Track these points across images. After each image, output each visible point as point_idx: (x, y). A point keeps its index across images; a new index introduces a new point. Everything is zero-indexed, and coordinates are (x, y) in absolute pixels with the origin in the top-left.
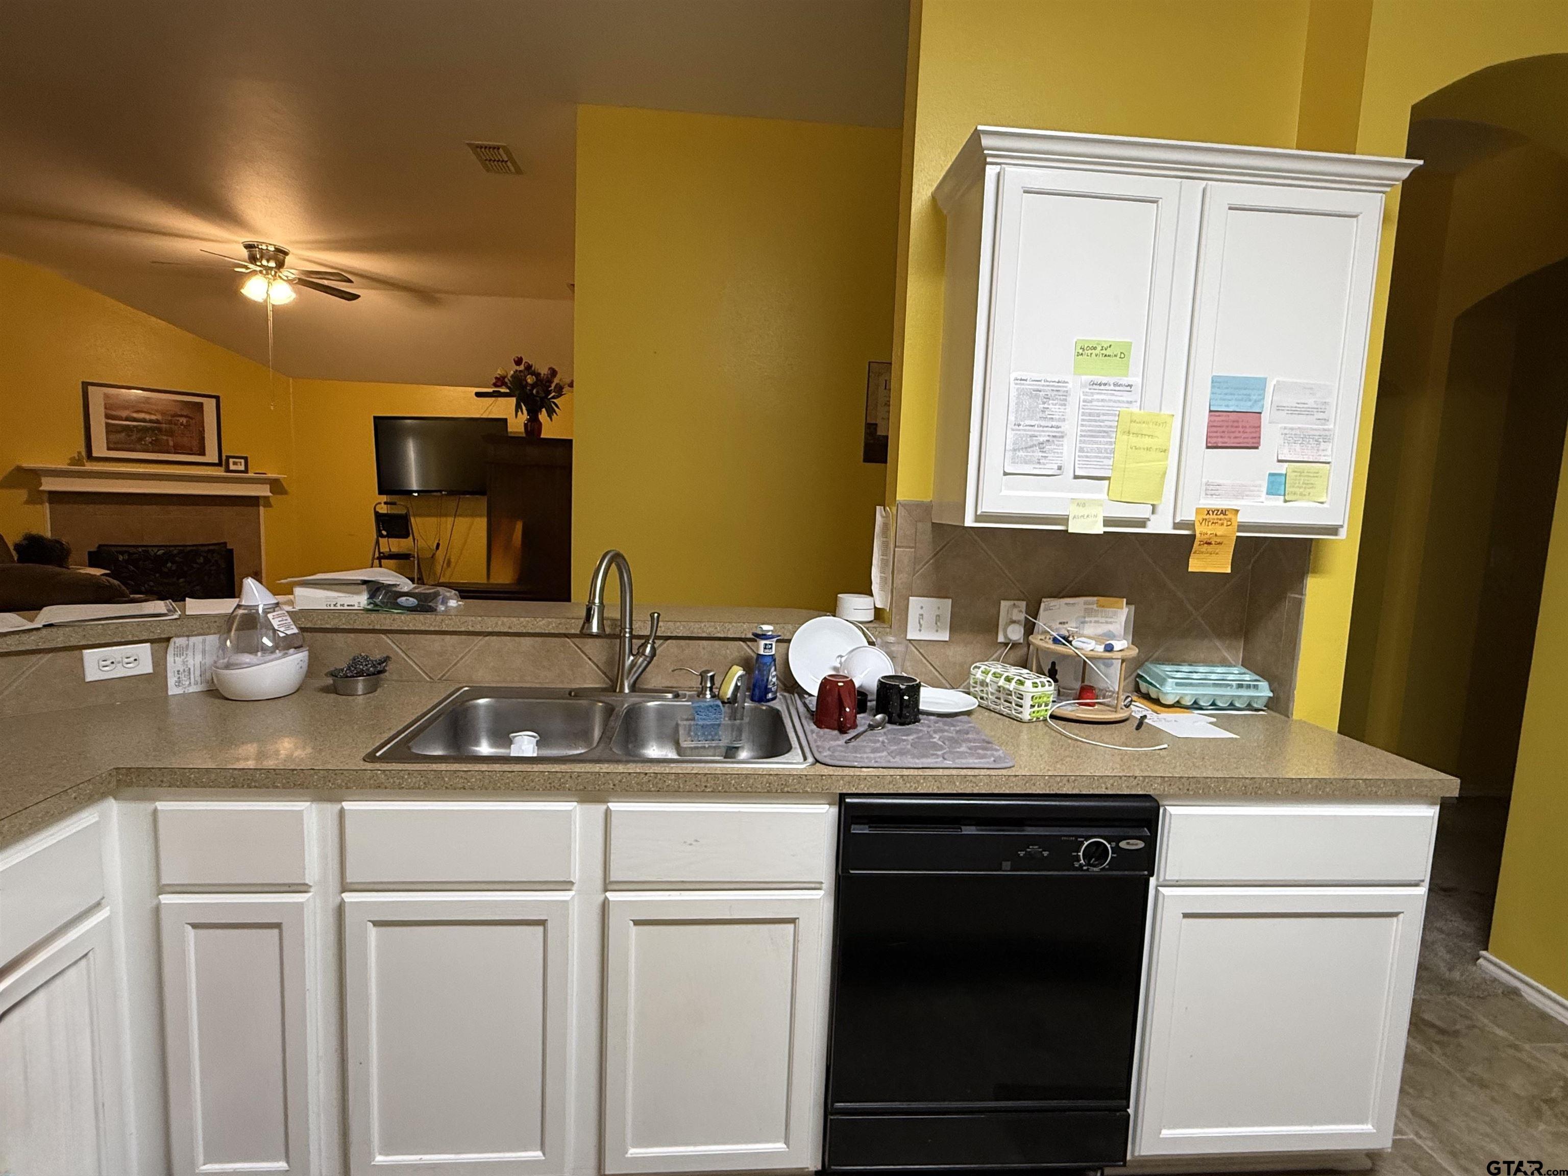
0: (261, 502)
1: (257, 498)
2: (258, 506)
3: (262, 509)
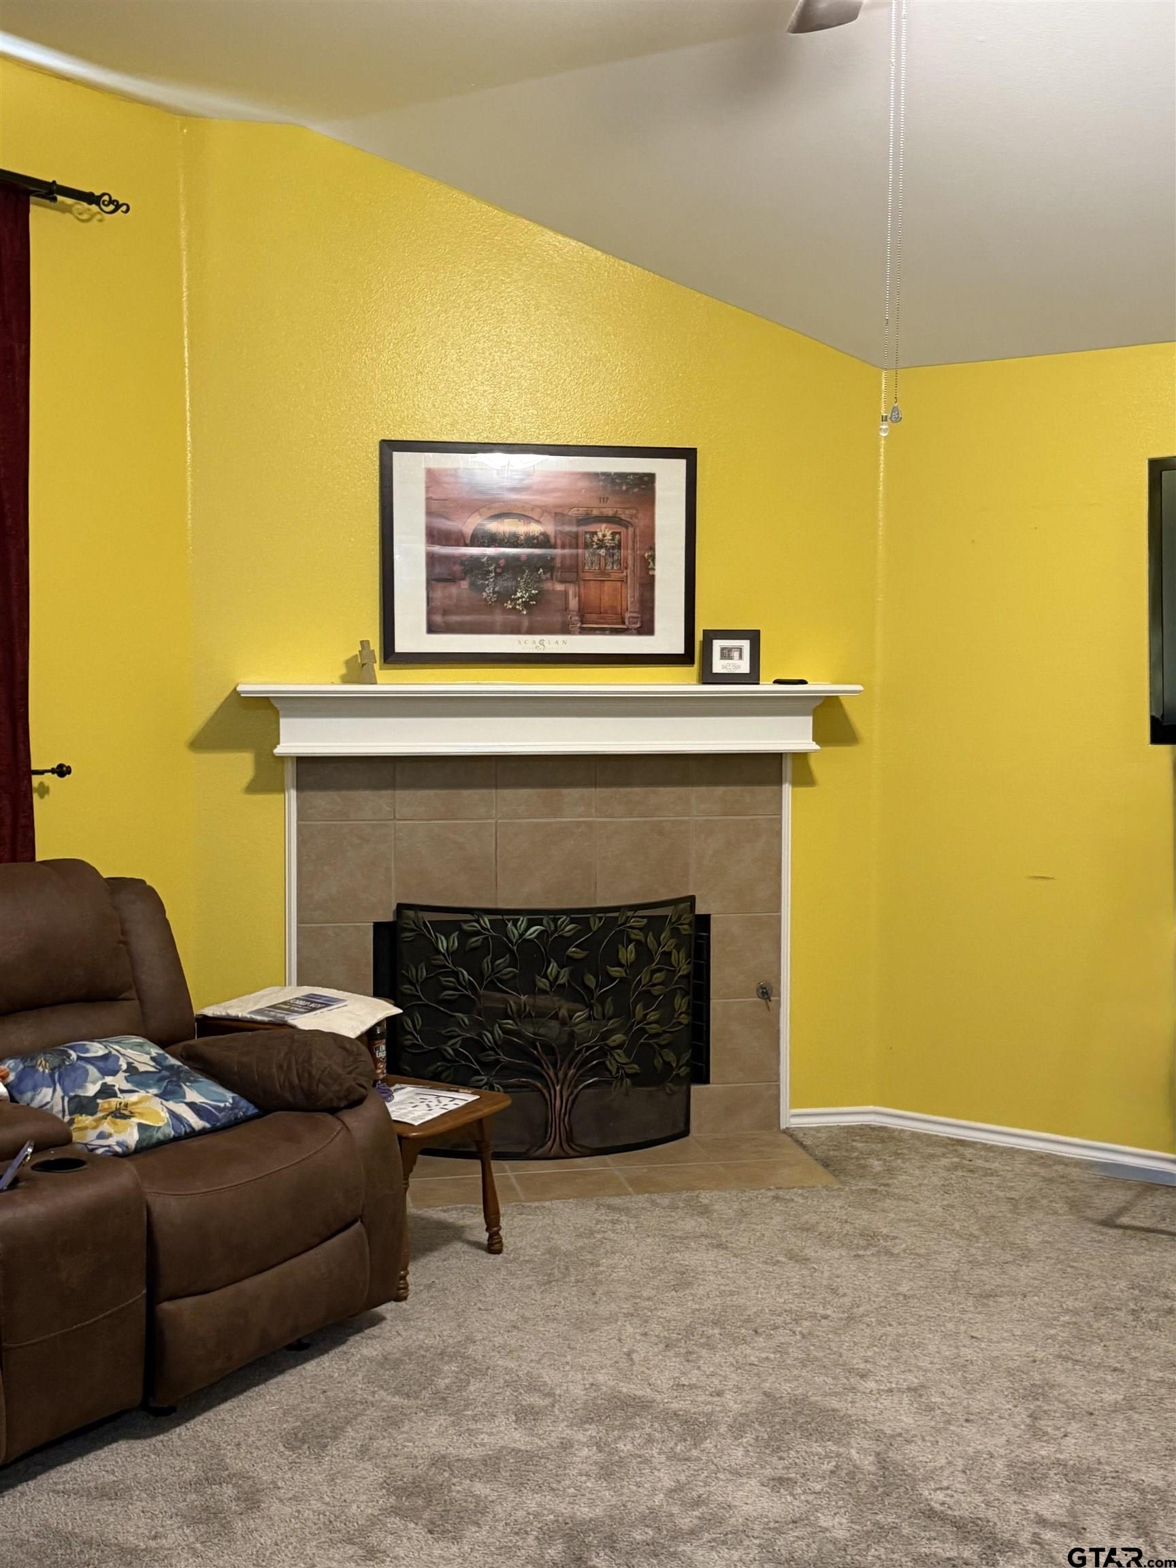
0: (788, 768)
1: (777, 757)
2: (779, 782)
3: (787, 789)
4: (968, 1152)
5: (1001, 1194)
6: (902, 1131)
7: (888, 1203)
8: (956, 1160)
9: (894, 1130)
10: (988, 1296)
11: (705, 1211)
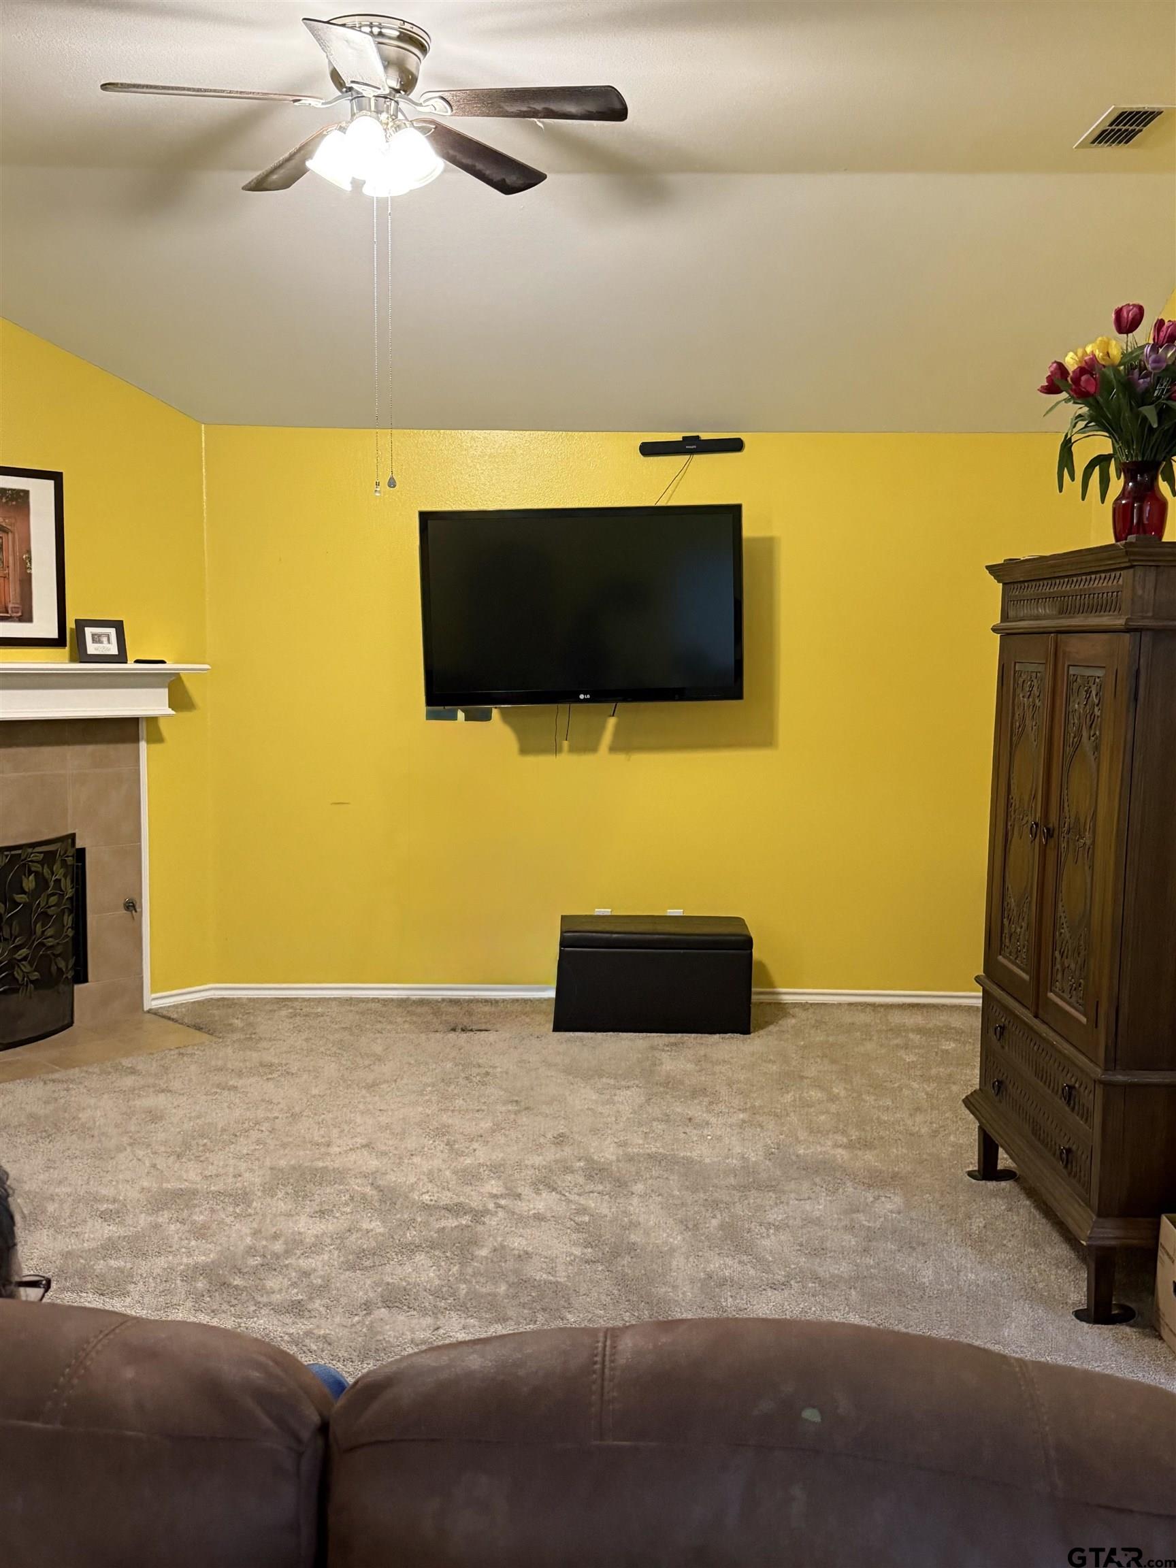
0: (143, 729)
1: (135, 721)
4: (296, 1004)
5: (336, 1027)
6: (239, 999)
7: (264, 1044)
8: (290, 1011)
9: (233, 999)
10: (373, 1086)
11: (133, 1071)
